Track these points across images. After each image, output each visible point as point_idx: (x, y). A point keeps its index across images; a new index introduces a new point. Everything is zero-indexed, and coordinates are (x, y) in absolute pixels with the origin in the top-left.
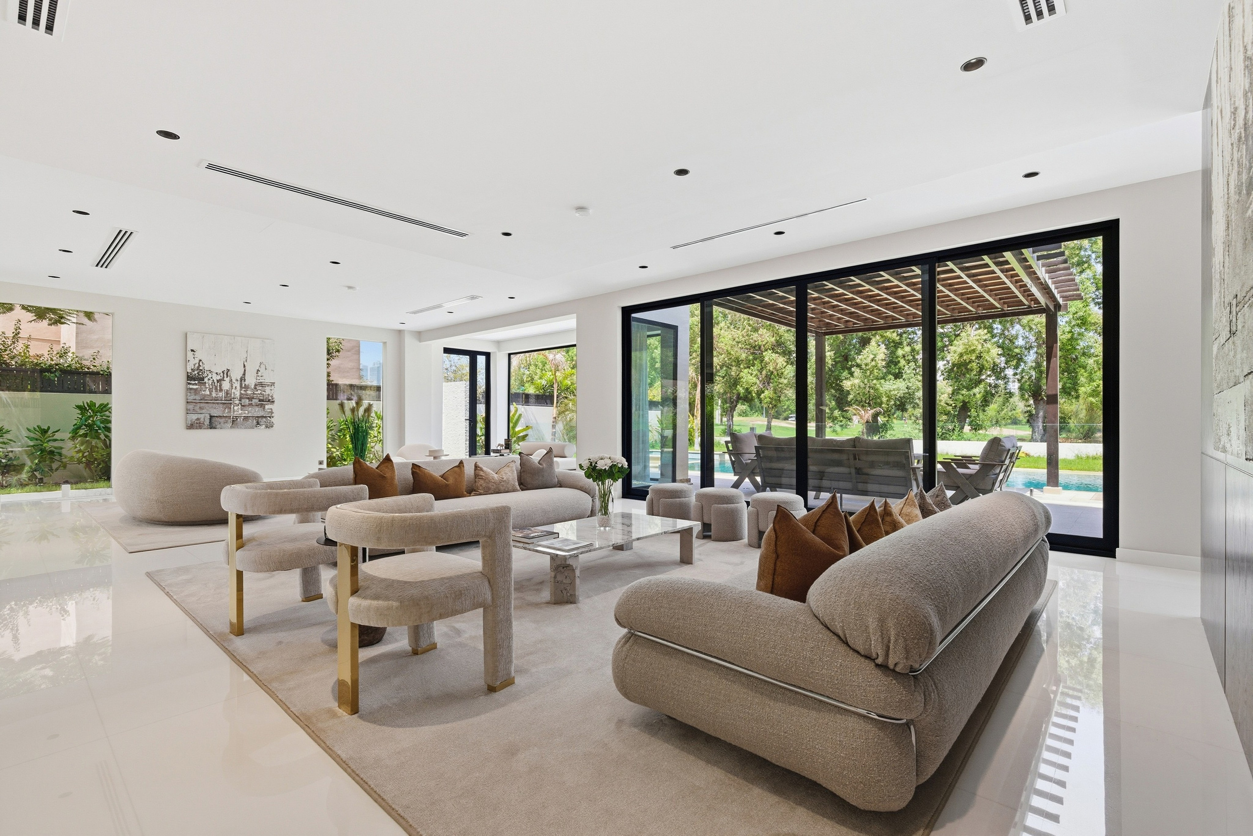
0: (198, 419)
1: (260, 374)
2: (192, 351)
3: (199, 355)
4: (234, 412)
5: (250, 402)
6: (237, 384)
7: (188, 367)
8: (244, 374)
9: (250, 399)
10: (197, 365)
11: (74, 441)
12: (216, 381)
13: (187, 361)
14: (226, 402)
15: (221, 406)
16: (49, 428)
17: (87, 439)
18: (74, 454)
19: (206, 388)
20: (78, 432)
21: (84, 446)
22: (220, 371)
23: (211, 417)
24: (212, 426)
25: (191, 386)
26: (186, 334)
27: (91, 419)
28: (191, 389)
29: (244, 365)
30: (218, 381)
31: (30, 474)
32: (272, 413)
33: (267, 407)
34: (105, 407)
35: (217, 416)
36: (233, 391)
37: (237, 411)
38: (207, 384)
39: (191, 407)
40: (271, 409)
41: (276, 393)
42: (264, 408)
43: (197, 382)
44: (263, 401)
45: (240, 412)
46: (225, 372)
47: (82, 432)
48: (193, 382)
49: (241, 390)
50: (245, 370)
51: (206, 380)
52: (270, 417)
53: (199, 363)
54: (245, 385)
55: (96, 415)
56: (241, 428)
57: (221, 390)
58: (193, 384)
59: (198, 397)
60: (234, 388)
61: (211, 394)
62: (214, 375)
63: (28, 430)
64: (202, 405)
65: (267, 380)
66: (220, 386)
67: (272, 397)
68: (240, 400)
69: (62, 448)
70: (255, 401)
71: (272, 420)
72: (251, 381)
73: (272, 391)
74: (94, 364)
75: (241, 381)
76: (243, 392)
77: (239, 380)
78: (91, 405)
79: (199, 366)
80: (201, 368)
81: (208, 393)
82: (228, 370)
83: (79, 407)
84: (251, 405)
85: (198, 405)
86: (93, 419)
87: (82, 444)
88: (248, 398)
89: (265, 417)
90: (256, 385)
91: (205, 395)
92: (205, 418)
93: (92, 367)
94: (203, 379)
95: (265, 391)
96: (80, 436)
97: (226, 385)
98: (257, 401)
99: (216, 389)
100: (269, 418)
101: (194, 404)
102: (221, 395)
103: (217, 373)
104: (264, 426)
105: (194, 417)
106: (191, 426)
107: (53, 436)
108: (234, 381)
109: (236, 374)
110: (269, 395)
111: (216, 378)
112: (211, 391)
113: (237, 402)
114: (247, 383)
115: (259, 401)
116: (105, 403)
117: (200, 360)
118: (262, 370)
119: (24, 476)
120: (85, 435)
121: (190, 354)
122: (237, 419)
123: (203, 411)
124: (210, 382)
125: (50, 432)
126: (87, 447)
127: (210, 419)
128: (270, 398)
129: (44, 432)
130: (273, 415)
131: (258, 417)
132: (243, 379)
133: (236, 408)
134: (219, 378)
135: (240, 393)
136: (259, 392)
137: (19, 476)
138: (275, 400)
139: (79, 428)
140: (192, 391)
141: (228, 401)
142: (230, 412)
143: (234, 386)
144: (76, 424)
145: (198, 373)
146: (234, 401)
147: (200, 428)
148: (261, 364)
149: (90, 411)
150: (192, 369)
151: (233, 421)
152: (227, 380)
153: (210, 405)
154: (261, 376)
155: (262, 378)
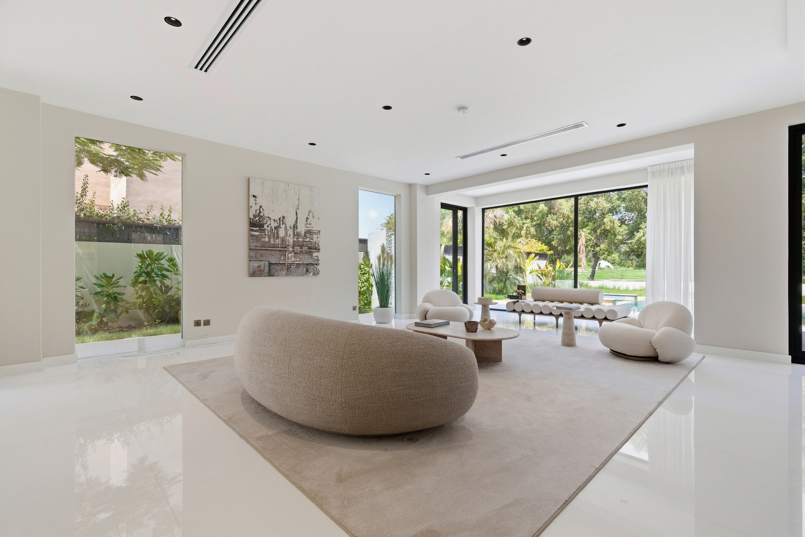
0: (259, 266)
1: (309, 222)
2: (254, 196)
3: (261, 201)
4: (288, 259)
5: (301, 250)
6: (290, 232)
7: (250, 213)
8: (296, 222)
9: (301, 247)
10: (258, 211)
11: (134, 287)
12: (273, 228)
13: (249, 207)
14: (281, 249)
15: (278, 253)
16: (113, 276)
17: (147, 285)
18: (136, 300)
19: (266, 235)
20: (139, 279)
21: (145, 292)
22: (277, 218)
23: (270, 264)
24: (270, 274)
25: (253, 233)
26: (249, 180)
27: (150, 267)
28: (253, 236)
29: (296, 212)
30: (275, 228)
31: (99, 320)
32: (318, 260)
33: (314, 254)
34: (161, 255)
35: (274, 264)
36: (288, 238)
37: (291, 258)
38: (266, 231)
39: (253, 254)
40: (317, 257)
41: (322, 241)
42: (312, 256)
43: (258, 228)
44: (311, 249)
45: (293, 259)
46: (281, 219)
47: (141, 279)
48: (255, 229)
49: (294, 237)
50: (297, 218)
51: (265, 226)
52: (316, 264)
53: (260, 209)
54: (297, 232)
55: (154, 263)
56: (294, 275)
57: (278, 237)
58: (255, 231)
59: (258, 244)
60: (288, 235)
61: (269, 241)
62: (273, 221)
63: (96, 277)
64: (262, 252)
65: (315, 228)
66: (277, 233)
67: (318, 244)
68: (293, 248)
69: (123, 294)
70: (305, 248)
71: (318, 266)
72: (301, 229)
73: (318, 239)
74: (148, 217)
75: (294, 229)
76: (295, 239)
77: (292, 227)
78: (150, 253)
79: (260, 212)
80: (261, 214)
81: (267, 240)
82: (284, 217)
83: (140, 256)
84: (301, 252)
85: (259, 252)
86: (151, 266)
87: (143, 291)
88: (299, 246)
89: (313, 264)
90: (305, 233)
91: (265, 242)
92: (264, 265)
93: (146, 220)
94: (262, 226)
95: (312, 239)
96: (140, 283)
97: (282, 233)
98: (306, 248)
99: (274, 236)
100: (316, 266)
101: (256, 251)
102: (278, 241)
103: (274, 220)
104: (312, 273)
105: (256, 264)
106: (253, 274)
107: (117, 283)
108: (288, 228)
109: (290, 222)
110: (316, 242)
111: (274, 225)
112: (269, 239)
113: (291, 249)
114: (298, 230)
115: (308, 249)
116: (161, 252)
117: (261, 207)
118: (310, 218)
119: (94, 322)
120: (145, 282)
121: (252, 199)
122: (291, 267)
123: (263, 259)
124: (269, 229)
125: (114, 279)
126: (147, 293)
127: (269, 266)
128: (317, 246)
129: (109, 278)
130: (319, 262)
131: (307, 264)
132: (295, 227)
133: (290, 255)
134: (276, 225)
135: (293, 240)
136: (308, 239)
137: (90, 323)
138: (321, 247)
139: (140, 276)
140: (254, 238)
141: (283, 249)
142: (285, 259)
143: (289, 232)
144: (136, 272)
145: (259, 220)
146: (288, 249)
147: (261, 275)
148: (310, 212)
149: (148, 259)
150: (254, 216)
151: (288, 268)
152: (283, 227)
153: (270, 252)
154: (310, 224)
155: (310, 226)
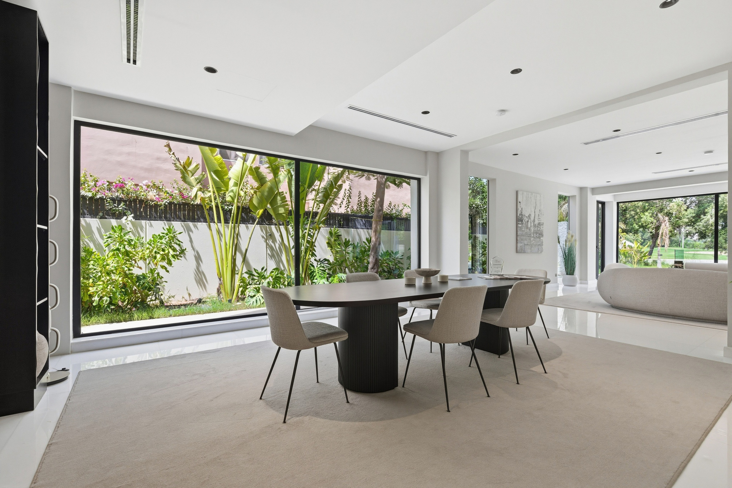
0: (521, 246)
1: (539, 217)
2: (520, 203)
3: (522, 205)
5: (536, 235)
6: (532, 224)
8: (535, 217)
10: (520, 212)
12: (526, 222)
13: (517, 209)
14: (529, 235)
15: (528, 237)
19: (524, 226)
24: (525, 252)
25: (518, 225)
26: (517, 192)
28: (518, 227)
29: (535, 211)
32: (543, 242)
33: (541, 238)
35: (526, 245)
36: (531, 228)
38: (524, 224)
39: (519, 238)
40: (542, 240)
42: (540, 240)
43: (520, 222)
44: (540, 235)
45: (533, 241)
46: (529, 216)
48: (518, 222)
50: (535, 215)
51: (523, 221)
52: (542, 245)
53: (521, 210)
54: (535, 224)
56: (533, 252)
57: (528, 228)
58: (520, 224)
59: (521, 232)
60: (532, 226)
61: (525, 230)
64: (522, 237)
65: (542, 221)
67: (543, 231)
68: (533, 234)
72: (536, 222)
73: (543, 228)
76: (534, 229)
80: (522, 213)
84: (536, 237)
88: (536, 233)
90: (538, 224)
91: (523, 231)
92: (523, 245)
95: (541, 228)
97: (529, 225)
98: (538, 234)
99: (526, 227)
102: (528, 230)
103: (527, 217)
104: (540, 251)
106: (517, 252)
108: (532, 222)
109: (532, 217)
111: (526, 220)
118: (540, 215)
123: (523, 241)
127: (525, 247)
128: (542, 233)
131: (538, 245)
132: (534, 221)
133: (532, 239)
136: (539, 229)
138: (544, 234)
140: (518, 229)
142: (530, 242)
145: (521, 217)
146: (531, 235)
147: (521, 252)
148: (540, 210)
150: (519, 214)
151: (531, 248)
152: (530, 221)
153: (525, 237)
154: (540, 219)
155: (540, 220)
